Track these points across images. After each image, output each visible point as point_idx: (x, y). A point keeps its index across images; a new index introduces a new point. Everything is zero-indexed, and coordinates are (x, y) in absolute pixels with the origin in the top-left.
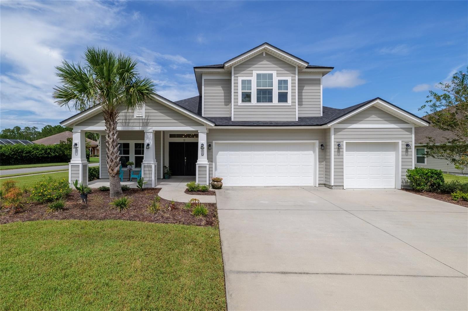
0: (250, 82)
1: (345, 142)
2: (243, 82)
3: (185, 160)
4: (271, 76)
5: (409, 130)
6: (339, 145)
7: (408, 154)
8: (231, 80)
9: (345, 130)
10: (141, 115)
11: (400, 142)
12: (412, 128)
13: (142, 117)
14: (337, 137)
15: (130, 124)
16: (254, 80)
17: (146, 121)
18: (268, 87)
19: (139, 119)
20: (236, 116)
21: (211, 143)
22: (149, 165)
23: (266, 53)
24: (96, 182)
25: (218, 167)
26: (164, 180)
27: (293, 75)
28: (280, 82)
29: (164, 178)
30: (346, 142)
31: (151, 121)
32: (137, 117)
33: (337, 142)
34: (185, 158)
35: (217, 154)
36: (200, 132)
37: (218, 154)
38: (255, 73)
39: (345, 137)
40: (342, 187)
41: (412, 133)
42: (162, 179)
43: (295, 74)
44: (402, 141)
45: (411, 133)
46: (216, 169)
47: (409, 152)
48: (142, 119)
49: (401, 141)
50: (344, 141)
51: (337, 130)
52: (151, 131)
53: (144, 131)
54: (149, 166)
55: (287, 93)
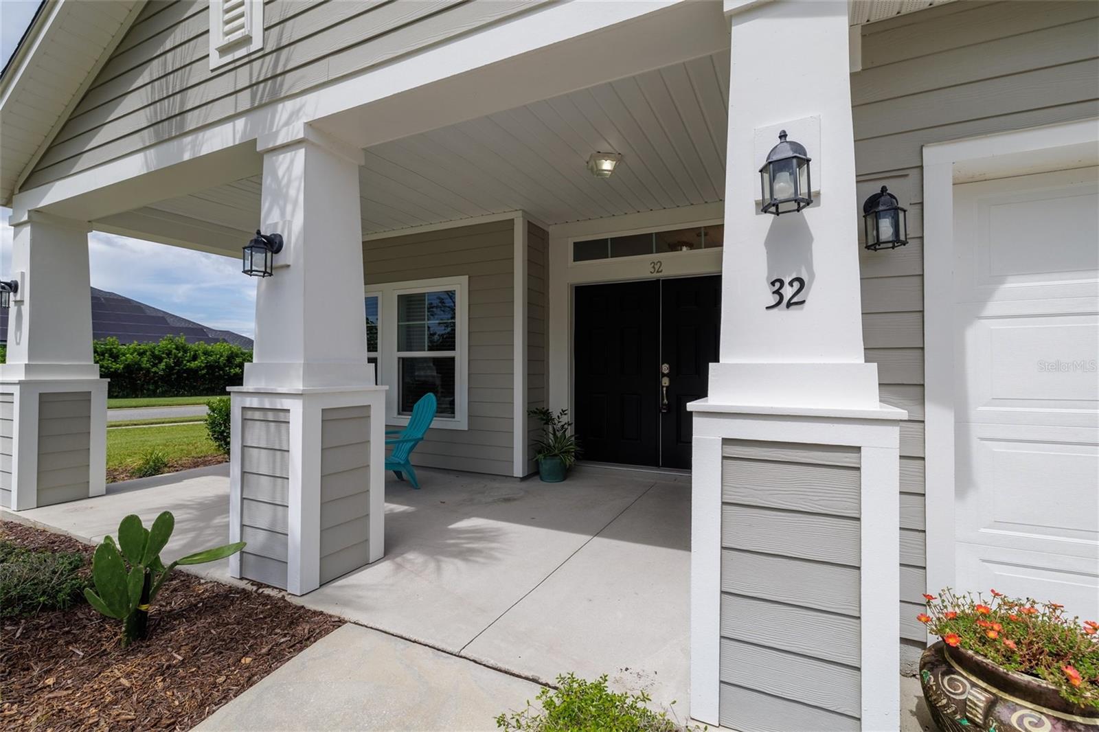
3: (665, 382)
13: (247, 40)
21: (900, 174)
22: (267, 404)
24: (185, 479)
25: (981, 453)
26: (535, 484)
29: (534, 472)
34: (665, 368)
35: (973, 306)
37: (992, 308)
42: (523, 479)
46: (964, 480)
52: (297, 131)
54: (270, 416)
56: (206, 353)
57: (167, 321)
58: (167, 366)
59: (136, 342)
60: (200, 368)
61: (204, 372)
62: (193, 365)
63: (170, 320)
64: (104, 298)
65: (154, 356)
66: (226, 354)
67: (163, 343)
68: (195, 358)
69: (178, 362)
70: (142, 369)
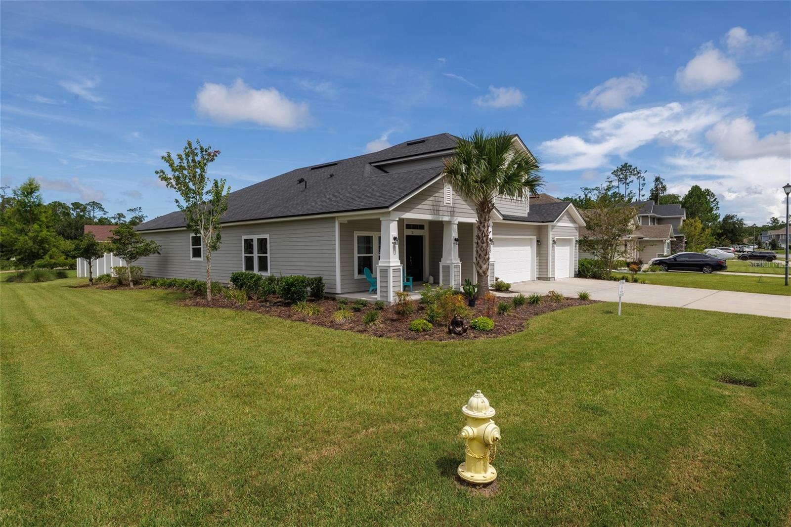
1: (555, 238)
5: (577, 228)
9: (555, 228)
10: (449, 202)
11: (574, 238)
13: (450, 204)
14: (552, 233)
15: (440, 213)
17: (452, 209)
19: (448, 207)
31: (456, 210)
32: (447, 203)
39: (555, 233)
45: (577, 231)
48: (450, 207)
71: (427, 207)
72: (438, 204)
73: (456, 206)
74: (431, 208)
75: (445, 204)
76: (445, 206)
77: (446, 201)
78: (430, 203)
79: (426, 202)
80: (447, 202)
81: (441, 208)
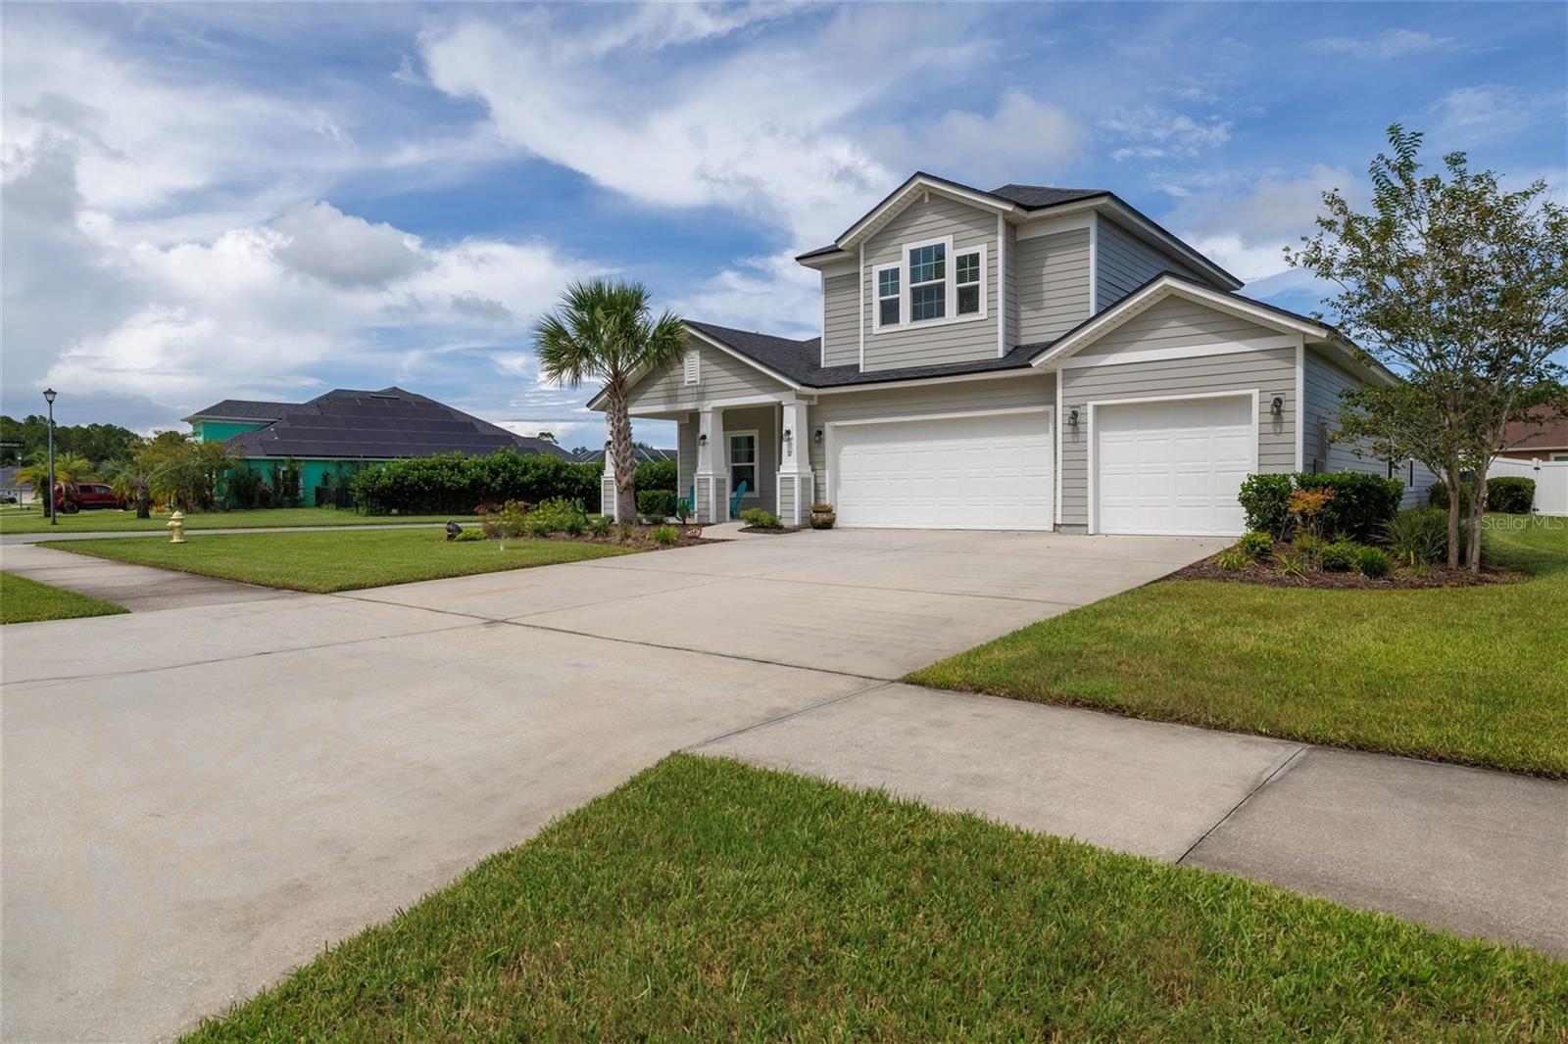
0: (895, 273)
1: (1091, 404)
2: (883, 275)
4: (941, 248)
5: (1287, 354)
6: (1075, 414)
7: (1281, 429)
8: (859, 273)
9: (1090, 373)
10: (694, 379)
11: (1255, 393)
12: (1295, 348)
13: (695, 382)
14: (1070, 392)
15: (680, 399)
16: (904, 266)
17: (700, 390)
18: (936, 278)
19: (692, 387)
20: (870, 361)
21: (819, 426)
23: (930, 193)
25: (843, 482)
27: (991, 238)
28: (961, 262)
30: (1094, 406)
31: (710, 389)
32: (689, 382)
33: (1071, 407)
36: (786, 405)
37: (840, 451)
38: (906, 249)
39: (1092, 390)
40: (1083, 528)
41: (1295, 364)
43: (996, 233)
44: (1260, 392)
45: (1291, 363)
46: (837, 487)
47: (1285, 425)
48: (697, 386)
49: (1257, 390)
50: (1089, 403)
51: (1071, 374)
53: (697, 409)
55: (977, 287)
56: (536, 467)
57: (475, 428)
58: (503, 480)
59: (475, 455)
60: (530, 483)
61: (534, 487)
62: (526, 478)
63: (478, 427)
64: (415, 403)
65: (491, 470)
66: (552, 467)
67: (498, 456)
68: (525, 472)
69: (513, 477)
70: (484, 484)
71: (659, 394)
72: (674, 386)
73: (708, 382)
74: (664, 394)
75: (686, 384)
76: (687, 387)
77: (687, 379)
78: (662, 387)
79: (655, 388)
80: (690, 380)
81: (679, 392)
